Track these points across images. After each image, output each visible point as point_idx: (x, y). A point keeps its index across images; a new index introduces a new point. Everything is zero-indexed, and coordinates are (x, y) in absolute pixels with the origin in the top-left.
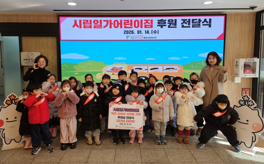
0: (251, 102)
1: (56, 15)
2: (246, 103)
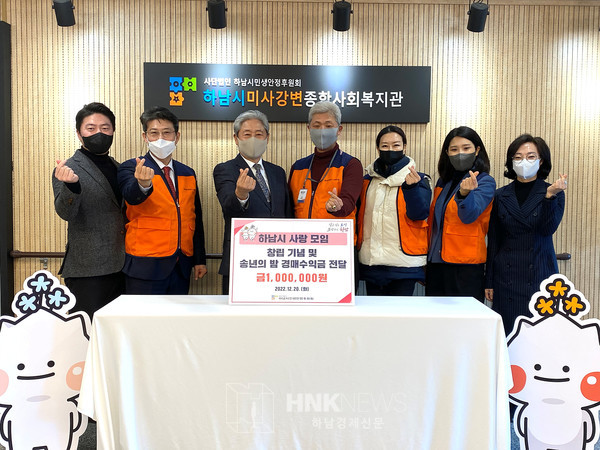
0: (58, 293)
2: (41, 303)
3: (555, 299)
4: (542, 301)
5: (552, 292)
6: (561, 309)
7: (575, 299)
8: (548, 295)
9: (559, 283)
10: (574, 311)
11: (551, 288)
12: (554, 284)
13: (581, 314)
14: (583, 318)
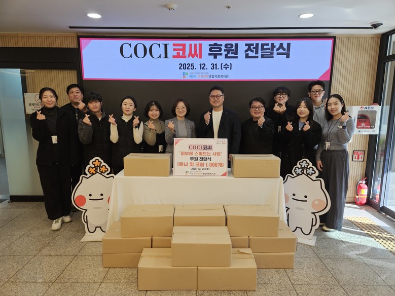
1: (75, 35)
3: (96, 167)
4: (90, 168)
5: (94, 165)
6: (98, 171)
7: (104, 167)
8: (93, 166)
9: (97, 161)
10: (104, 172)
11: (94, 163)
12: (95, 161)
13: (107, 173)
14: (108, 174)
